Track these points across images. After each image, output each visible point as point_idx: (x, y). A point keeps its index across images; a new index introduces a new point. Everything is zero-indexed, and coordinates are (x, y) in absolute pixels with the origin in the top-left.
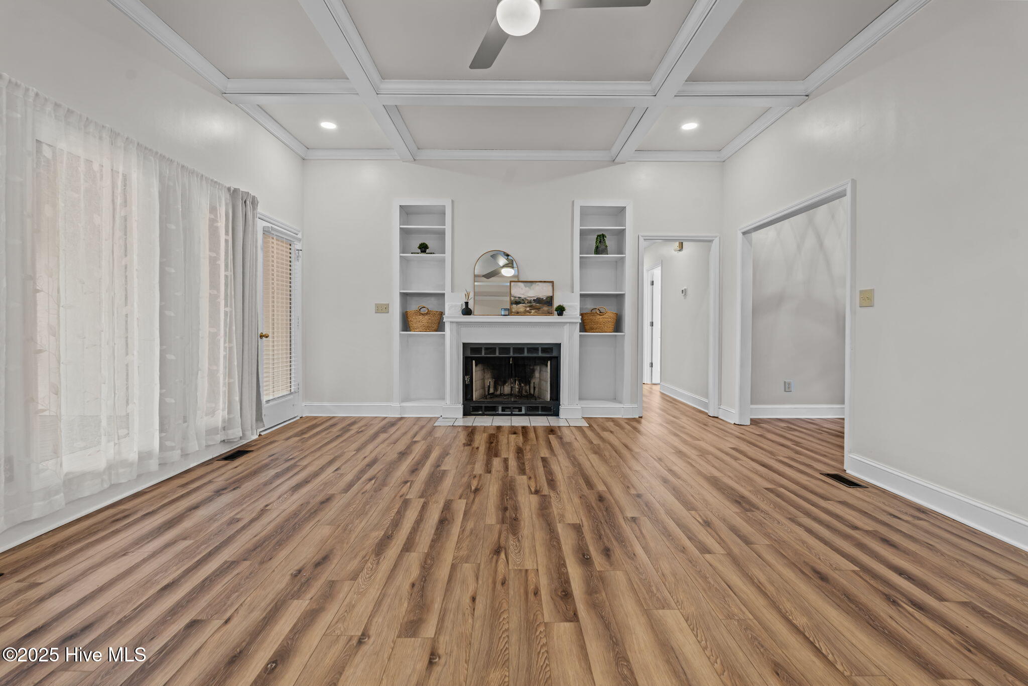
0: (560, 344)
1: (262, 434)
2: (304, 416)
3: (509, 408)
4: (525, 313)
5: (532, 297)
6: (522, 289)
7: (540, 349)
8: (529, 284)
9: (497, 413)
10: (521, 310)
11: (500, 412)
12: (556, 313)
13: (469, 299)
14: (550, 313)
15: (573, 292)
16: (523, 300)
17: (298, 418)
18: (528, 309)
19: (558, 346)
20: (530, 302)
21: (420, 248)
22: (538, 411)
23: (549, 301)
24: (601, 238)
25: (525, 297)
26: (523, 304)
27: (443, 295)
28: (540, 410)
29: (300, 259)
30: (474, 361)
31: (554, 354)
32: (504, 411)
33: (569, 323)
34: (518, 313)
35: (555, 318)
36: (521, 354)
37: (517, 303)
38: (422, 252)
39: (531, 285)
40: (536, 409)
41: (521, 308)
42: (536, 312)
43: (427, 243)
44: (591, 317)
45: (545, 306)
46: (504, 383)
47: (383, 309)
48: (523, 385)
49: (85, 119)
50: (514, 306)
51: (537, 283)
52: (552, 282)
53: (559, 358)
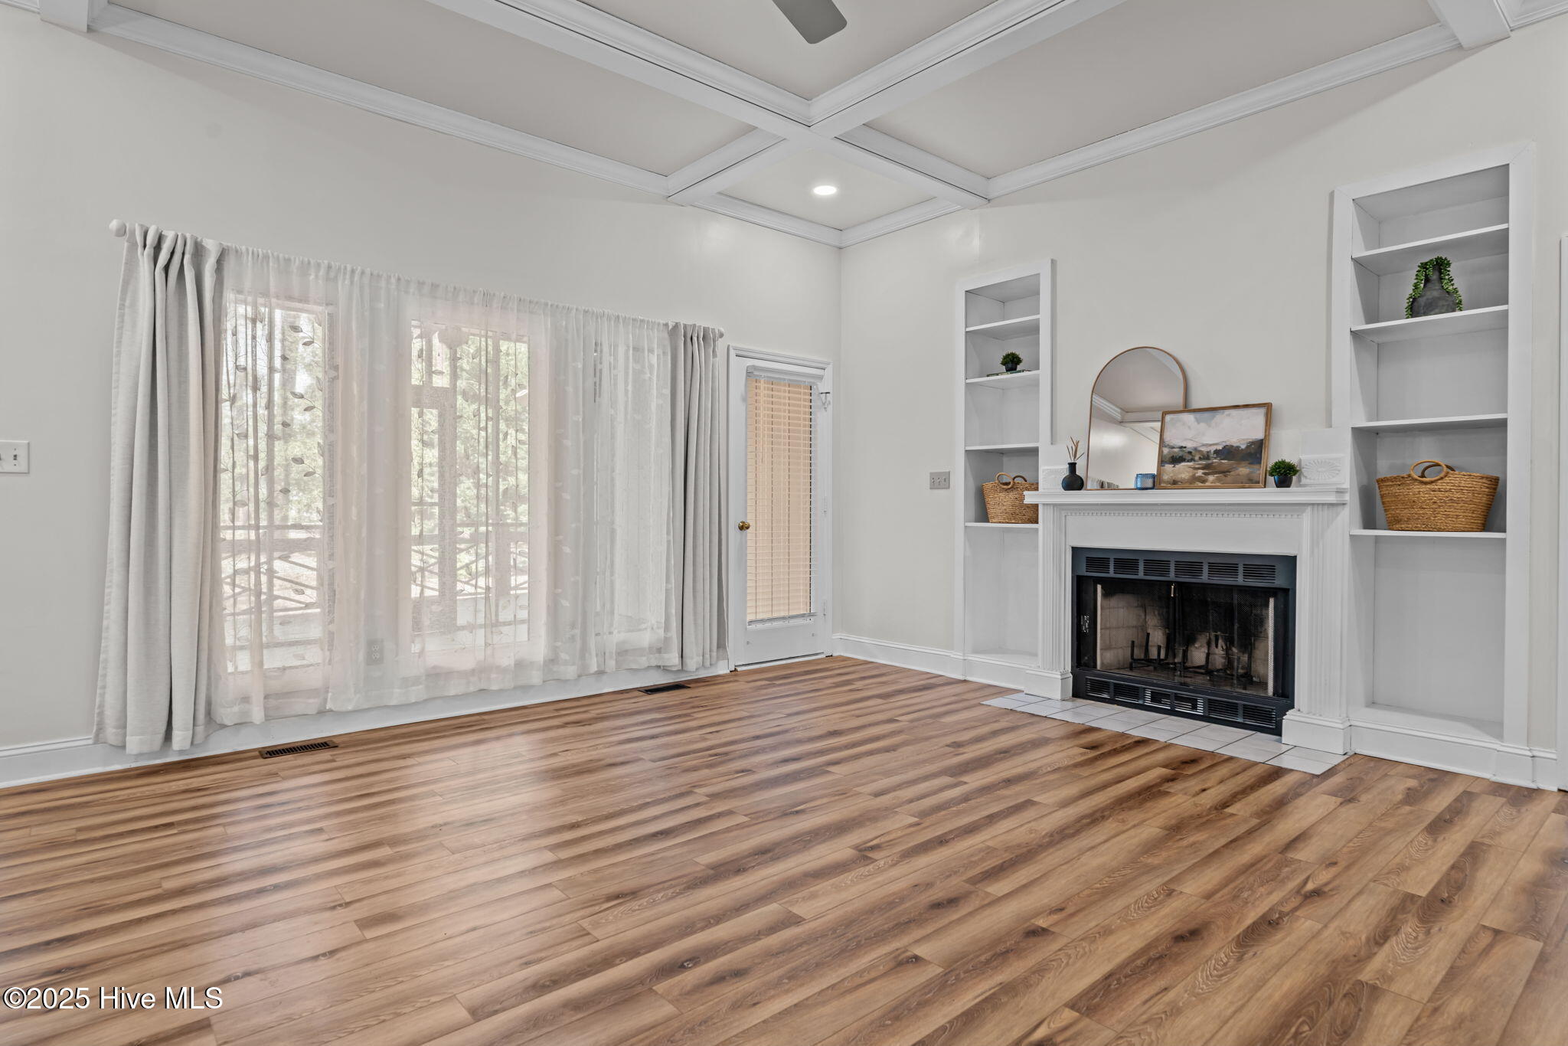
0: (1296, 556)
1: (739, 669)
2: (835, 654)
3: (1167, 696)
4: (1193, 482)
5: (1211, 445)
6: (1189, 427)
7: (1241, 569)
8: (1206, 415)
9: (1140, 702)
10: (1183, 476)
11: (1148, 703)
12: (1271, 480)
13: (1078, 456)
14: (1251, 482)
15: (1331, 427)
16: (1190, 453)
17: (823, 656)
18: (1200, 473)
19: (1291, 562)
20: (1206, 457)
21: (1004, 363)
22: (1236, 715)
23: (1255, 451)
24: (1436, 269)
25: (1195, 445)
26: (1188, 461)
27: (1034, 452)
28: (1241, 711)
29: (830, 408)
30: (1099, 587)
31: (1279, 582)
32: (1160, 702)
33: (1313, 504)
34: (1175, 484)
35: (1271, 494)
36: (1194, 576)
37: (1175, 460)
38: (1008, 370)
39: (1214, 417)
40: (1232, 708)
41: (1183, 470)
42: (1218, 480)
43: (1017, 353)
44: (1396, 490)
45: (1244, 463)
46: (1190, 641)
47: (940, 481)
48: (1235, 650)
49: (452, 290)
50: (1168, 467)
51: (1227, 412)
52: (1268, 407)
53: (1290, 592)
